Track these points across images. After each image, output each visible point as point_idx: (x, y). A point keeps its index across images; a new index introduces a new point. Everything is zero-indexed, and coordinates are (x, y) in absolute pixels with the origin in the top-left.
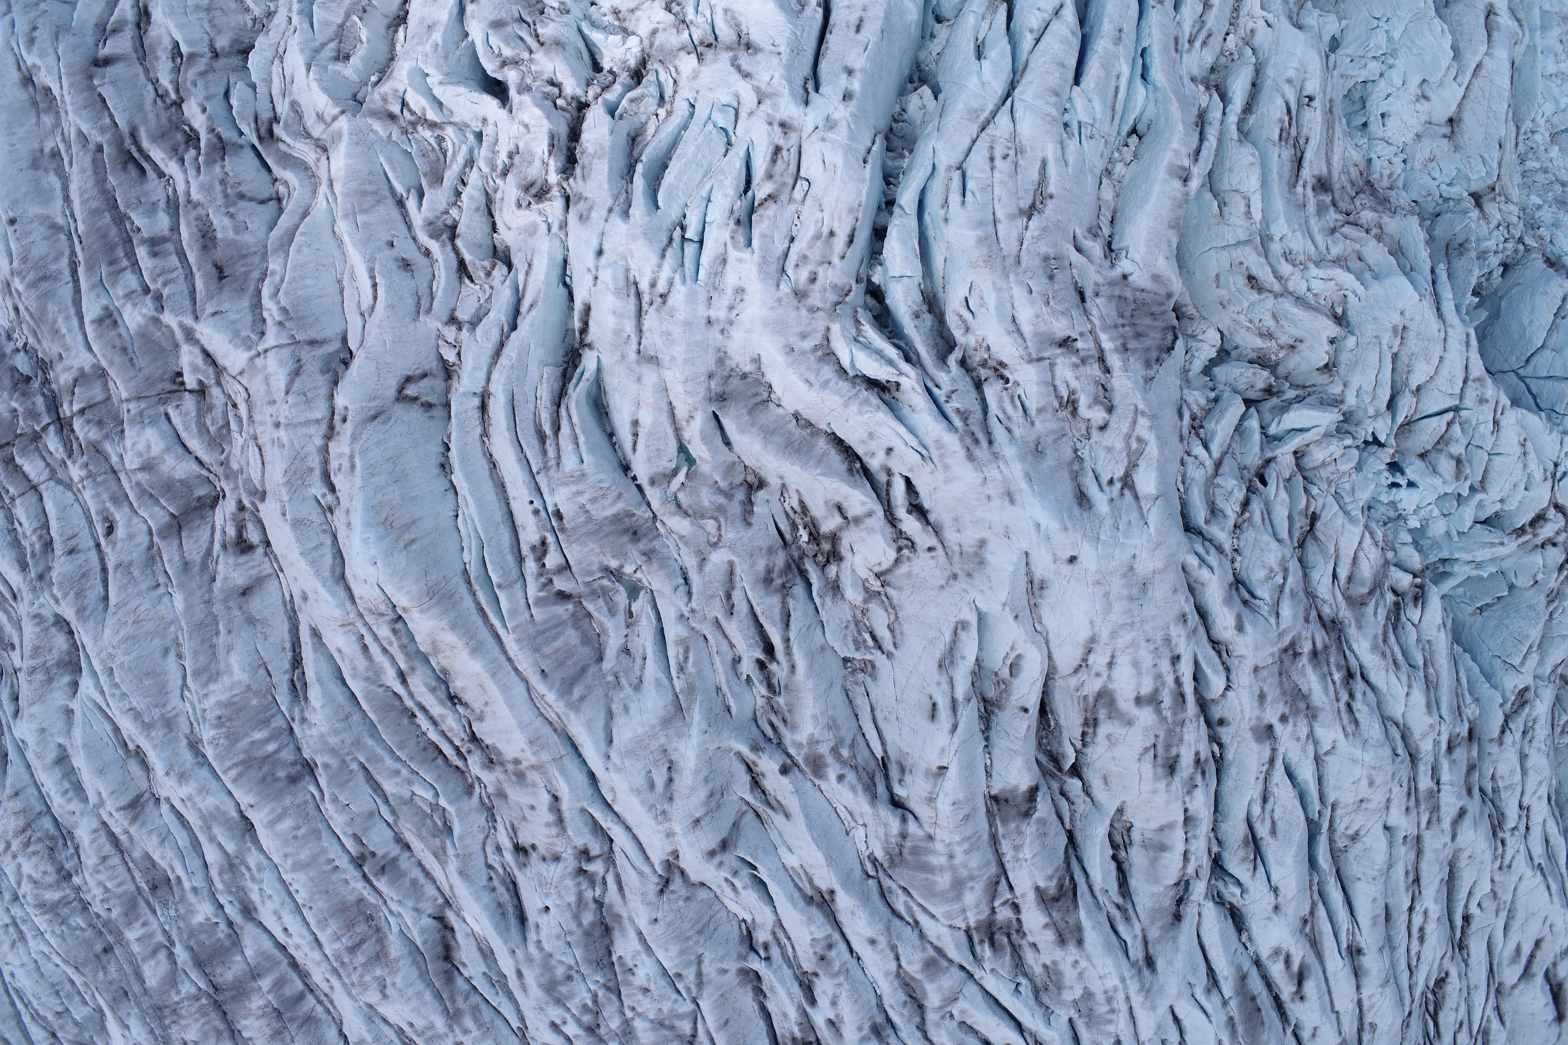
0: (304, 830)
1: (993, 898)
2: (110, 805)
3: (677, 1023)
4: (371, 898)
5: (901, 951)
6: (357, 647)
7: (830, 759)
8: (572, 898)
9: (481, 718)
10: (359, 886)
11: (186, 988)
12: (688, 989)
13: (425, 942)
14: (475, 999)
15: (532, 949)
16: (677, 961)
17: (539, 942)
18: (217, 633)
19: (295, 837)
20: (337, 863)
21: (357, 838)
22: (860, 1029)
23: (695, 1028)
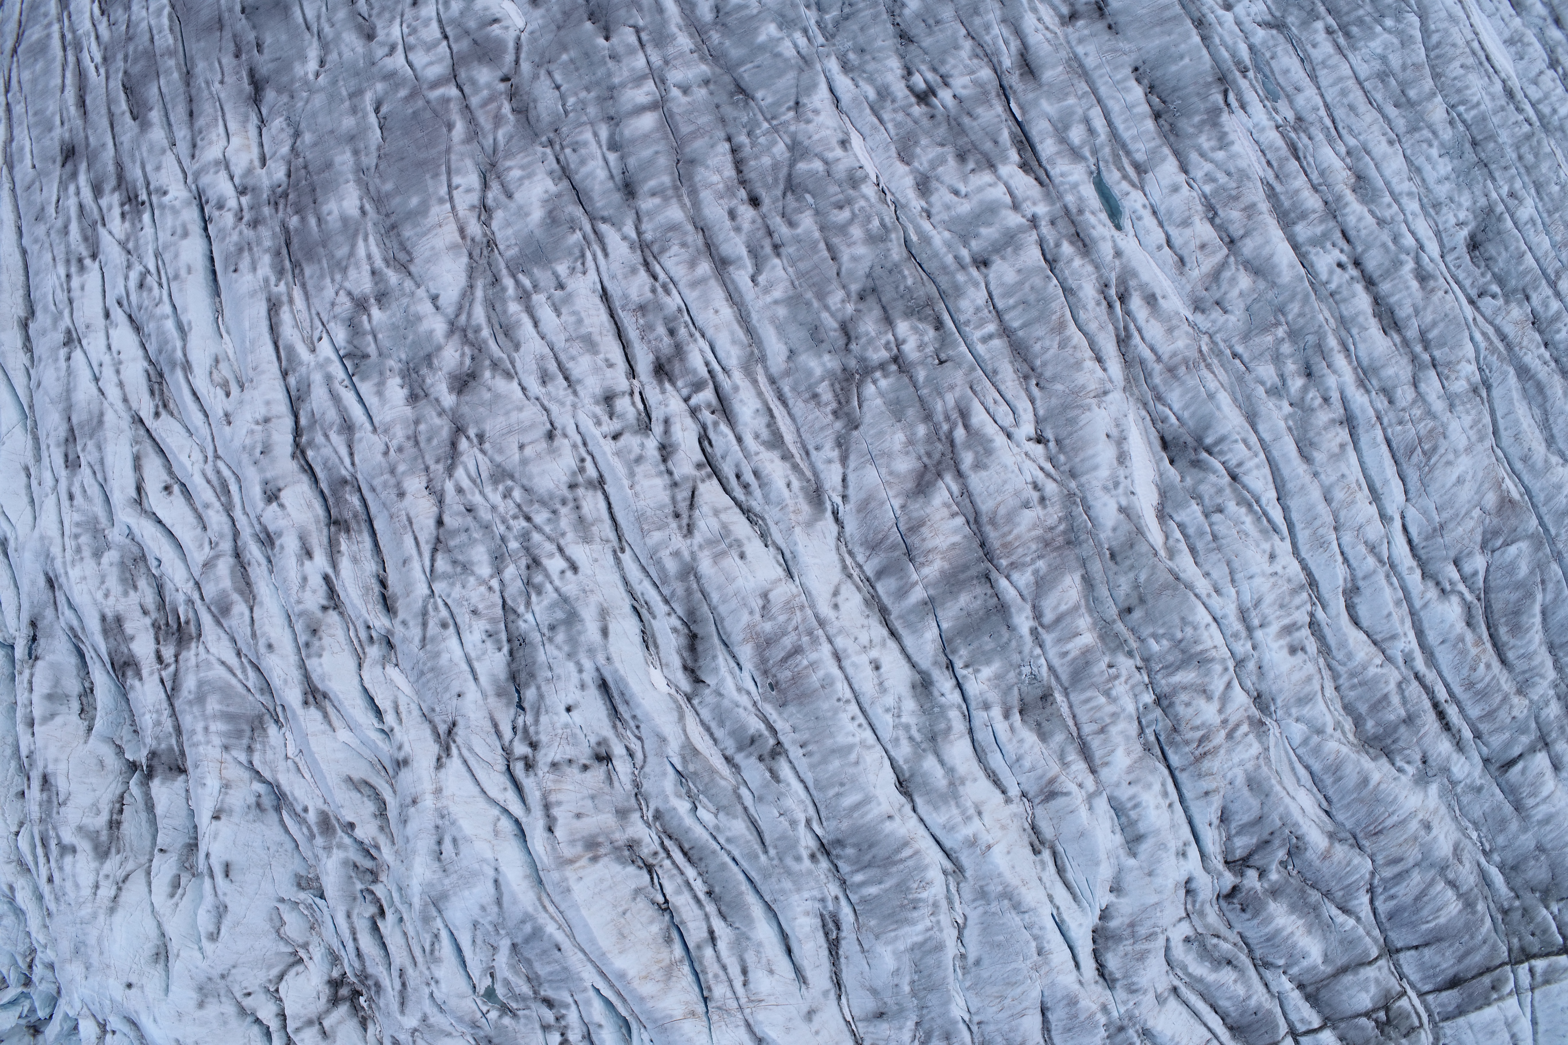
0: (831, 792)
1: (176, 673)
2: (1078, 797)
3: (449, 568)
4: (769, 710)
5: (248, 631)
6: (751, 975)
7: (315, 829)
8: (544, 719)
9: (638, 891)
10: (779, 725)
11: (1024, 578)
12: (436, 609)
13: (714, 657)
14: (666, 591)
15: (588, 665)
16: (442, 646)
17: (580, 671)
18: (913, 982)
19: (842, 784)
20: (801, 752)
21: (775, 776)
22: (282, 547)
23: (433, 560)
